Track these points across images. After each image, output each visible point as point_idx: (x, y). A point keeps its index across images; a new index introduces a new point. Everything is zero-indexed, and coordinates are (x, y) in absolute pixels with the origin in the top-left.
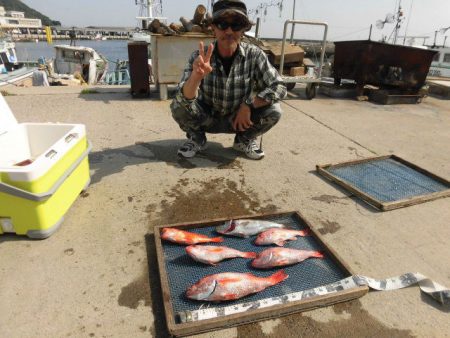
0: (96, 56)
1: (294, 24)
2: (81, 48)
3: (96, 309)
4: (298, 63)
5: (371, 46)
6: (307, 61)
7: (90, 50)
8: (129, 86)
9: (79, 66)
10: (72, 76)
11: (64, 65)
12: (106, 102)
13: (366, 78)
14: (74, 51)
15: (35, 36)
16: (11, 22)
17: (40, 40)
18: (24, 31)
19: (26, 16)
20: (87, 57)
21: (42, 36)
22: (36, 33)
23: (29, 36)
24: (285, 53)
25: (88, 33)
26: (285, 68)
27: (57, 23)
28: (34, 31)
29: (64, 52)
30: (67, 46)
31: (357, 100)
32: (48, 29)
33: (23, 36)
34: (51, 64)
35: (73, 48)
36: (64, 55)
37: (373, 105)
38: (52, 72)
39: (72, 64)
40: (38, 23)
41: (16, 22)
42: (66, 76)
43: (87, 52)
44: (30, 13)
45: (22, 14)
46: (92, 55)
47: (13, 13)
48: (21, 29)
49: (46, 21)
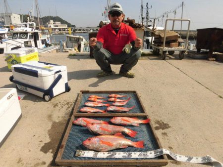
0: (84, 40)
1: (174, 21)
2: (78, 36)
3: (30, 151)
4: (175, 41)
5: (216, 31)
6: (180, 40)
7: (82, 37)
8: (89, 53)
9: (77, 45)
10: (73, 49)
11: (70, 44)
12: (79, 60)
13: (214, 48)
14: (75, 38)
15: (64, 32)
16: (55, 26)
17: (66, 33)
18: (60, 30)
19: (61, 24)
20: (80, 40)
21: (67, 32)
22: (65, 31)
23: (62, 32)
24: (166, 36)
25: (87, 30)
26: (166, 43)
27: (74, 26)
28: (64, 30)
29: (70, 38)
30: (72, 36)
31: (208, 60)
32: (70, 29)
33: (59, 32)
34: (65, 44)
35: (74, 36)
36: (70, 40)
37: (217, 63)
38: (65, 47)
39: (74, 44)
40: (65, 26)
41: (57, 26)
42: (71, 49)
43: (80, 38)
44: (63, 22)
45: (60, 23)
46: (82, 40)
47: (56, 23)
48: (59, 29)
49: (69, 25)
